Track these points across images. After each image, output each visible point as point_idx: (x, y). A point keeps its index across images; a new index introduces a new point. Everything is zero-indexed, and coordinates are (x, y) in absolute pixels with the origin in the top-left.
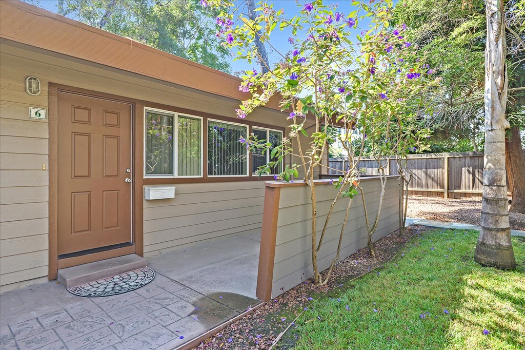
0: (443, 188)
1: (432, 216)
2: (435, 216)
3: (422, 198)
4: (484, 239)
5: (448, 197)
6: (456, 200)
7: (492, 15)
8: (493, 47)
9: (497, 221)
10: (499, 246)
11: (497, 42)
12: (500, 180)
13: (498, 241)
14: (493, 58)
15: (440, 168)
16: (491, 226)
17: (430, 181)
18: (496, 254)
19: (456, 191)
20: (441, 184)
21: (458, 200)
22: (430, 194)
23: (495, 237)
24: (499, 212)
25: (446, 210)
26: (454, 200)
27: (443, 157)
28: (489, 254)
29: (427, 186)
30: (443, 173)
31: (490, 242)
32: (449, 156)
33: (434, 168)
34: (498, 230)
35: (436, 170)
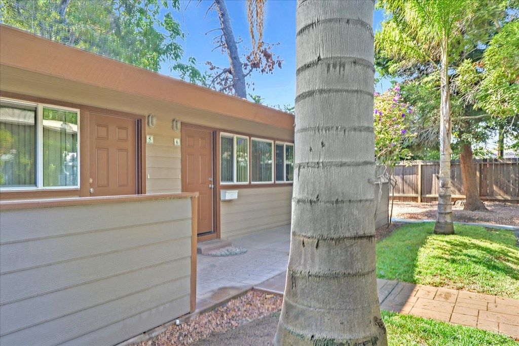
0: (417, 193)
1: (409, 216)
2: (412, 216)
3: (399, 203)
4: (439, 220)
5: (421, 202)
6: (427, 204)
7: (444, 87)
8: (444, 106)
9: (445, 208)
10: (446, 223)
11: (446, 102)
12: (447, 185)
13: (446, 219)
14: (444, 113)
15: (414, 174)
16: (442, 211)
17: (406, 187)
18: (444, 227)
19: (428, 196)
20: (416, 189)
21: (429, 204)
22: (405, 199)
23: (444, 218)
24: (447, 203)
25: (420, 211)
26: (426, 203)
27: (417, 164)
28: (441, 228)
29: (403, 192)
30: (417, 179)
31: (442, 221)
32: (423, 164)
33: (410, 175)
34: (446, 214)
35: (411, 176)
